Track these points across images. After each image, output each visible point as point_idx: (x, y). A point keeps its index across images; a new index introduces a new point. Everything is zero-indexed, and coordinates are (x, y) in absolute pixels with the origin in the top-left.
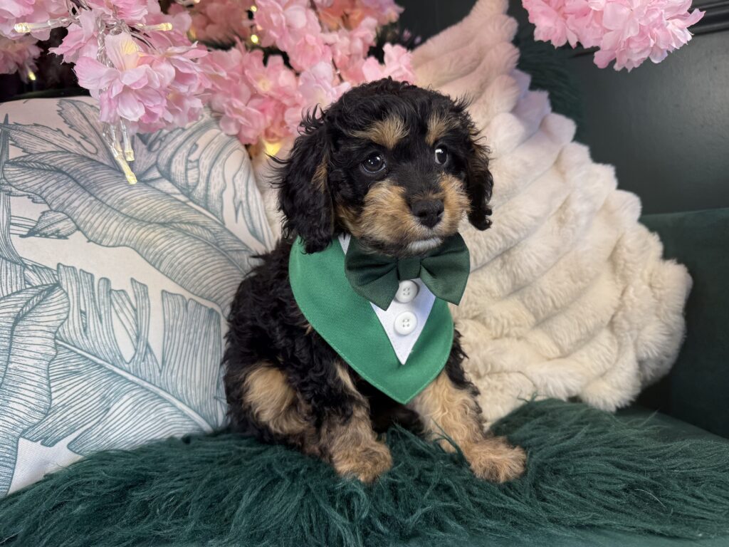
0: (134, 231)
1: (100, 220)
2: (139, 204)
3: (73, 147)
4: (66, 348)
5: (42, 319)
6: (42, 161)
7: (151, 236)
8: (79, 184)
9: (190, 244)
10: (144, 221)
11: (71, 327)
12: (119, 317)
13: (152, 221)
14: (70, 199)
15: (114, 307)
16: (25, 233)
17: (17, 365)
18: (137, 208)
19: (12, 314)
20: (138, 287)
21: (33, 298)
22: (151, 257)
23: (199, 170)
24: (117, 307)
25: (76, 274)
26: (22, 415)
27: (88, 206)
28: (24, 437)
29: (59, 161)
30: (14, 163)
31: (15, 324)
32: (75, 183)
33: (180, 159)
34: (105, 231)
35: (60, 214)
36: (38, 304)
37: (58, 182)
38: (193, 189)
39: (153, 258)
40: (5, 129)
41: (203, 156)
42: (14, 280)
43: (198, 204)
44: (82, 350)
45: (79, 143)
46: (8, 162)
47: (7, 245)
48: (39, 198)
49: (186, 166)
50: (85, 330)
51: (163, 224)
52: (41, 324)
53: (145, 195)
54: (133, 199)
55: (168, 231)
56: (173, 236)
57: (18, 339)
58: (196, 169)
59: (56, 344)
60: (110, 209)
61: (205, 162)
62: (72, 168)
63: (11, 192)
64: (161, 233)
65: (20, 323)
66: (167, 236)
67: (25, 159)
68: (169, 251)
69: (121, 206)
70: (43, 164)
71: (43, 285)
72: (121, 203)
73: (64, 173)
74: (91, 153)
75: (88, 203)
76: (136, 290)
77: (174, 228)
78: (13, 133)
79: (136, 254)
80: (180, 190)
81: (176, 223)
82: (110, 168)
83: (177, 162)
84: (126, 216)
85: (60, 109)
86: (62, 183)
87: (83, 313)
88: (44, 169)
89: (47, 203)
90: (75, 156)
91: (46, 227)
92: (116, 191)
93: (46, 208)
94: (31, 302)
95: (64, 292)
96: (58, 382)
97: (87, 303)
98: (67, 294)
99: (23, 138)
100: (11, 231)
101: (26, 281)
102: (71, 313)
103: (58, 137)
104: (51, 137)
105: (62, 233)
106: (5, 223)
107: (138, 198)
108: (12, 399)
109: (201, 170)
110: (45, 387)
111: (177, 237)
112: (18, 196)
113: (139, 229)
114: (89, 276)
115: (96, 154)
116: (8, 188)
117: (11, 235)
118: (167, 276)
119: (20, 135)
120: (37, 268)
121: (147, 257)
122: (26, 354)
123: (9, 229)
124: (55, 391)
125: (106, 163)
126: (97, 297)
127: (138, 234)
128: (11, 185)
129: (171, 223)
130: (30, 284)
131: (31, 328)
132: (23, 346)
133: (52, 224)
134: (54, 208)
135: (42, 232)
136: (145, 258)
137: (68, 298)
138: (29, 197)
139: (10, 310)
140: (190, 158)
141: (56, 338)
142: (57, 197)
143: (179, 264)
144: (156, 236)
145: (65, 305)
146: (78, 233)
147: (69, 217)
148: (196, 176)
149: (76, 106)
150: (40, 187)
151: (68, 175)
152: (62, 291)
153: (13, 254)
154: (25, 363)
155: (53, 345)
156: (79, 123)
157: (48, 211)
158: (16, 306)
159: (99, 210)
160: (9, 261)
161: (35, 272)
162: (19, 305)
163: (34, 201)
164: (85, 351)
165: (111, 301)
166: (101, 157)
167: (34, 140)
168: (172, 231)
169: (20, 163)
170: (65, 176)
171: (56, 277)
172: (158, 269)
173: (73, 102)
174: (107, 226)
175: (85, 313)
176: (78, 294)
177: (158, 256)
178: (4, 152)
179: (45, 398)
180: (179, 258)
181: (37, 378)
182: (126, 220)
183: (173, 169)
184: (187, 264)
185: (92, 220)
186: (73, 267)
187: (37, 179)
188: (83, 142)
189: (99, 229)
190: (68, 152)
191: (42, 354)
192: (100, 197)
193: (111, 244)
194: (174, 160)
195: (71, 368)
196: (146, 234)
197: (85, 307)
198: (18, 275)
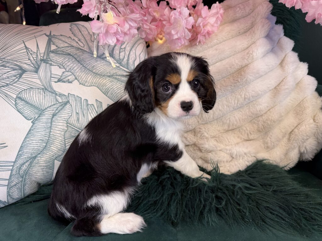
0: (98, 79)
1: (84, 75)
2: (100, 68)
3: (75, 44)
4: (71, 127)
5: (62, 116)
6: (63, 51)
7: (104, 82)
8: (77, 60)
9: (120, 84)
10: (101, 75)
11: (73, 119)
12: (91, 115)
13: (105, 75)
14: (73, 67)
15: (89, 111)
16: (56, 81)
17: (53, 133)
18: (99, 70)
19: (52, 114)
20: (99, 103)
21: (59, 107)
22: (104, 90)
23: (125, 52)
24: (90, 111)
25: (75, 97)
26: (55, 151)
27: (80, 69)
28: (56, 160)
29: (70, 50)
30: (53, 52)
31: (53, 117)
32: (75, 60)
33: (117, 48)
34: (86, 80)
35: (69, 73)
36: (61, 110)
37: (69, 59)
38: (122, 61)
39: (105, 91)
40: (49, 37)
41: (127, 46)
42: (52, 100)
43: (124, 67)
44: (77, 128)
45: (77, 42)
46: (51, 51)
47: (50, 86)
48: (62, 66)
49: (120, 51)
50: (78, 120)
51: (109, 76)
52: (62, 117)
53: (102, 64)
54: (98, 66)
55: (111, 79)
56: (113, 81)
57: (53, 123)
58: (124, 52)
59: (67, 125)
60: (88, 70)
61: (128, 48)
62: (74, 53)
63: (51, 64)
64: (109, 80)
65: (55, 117)
66: (111, 81)
67: (57, 50)
68: (111, 88)
69: (93, 69)
70: (64, 52)
71: (63, 102)
72: (93, 68)
73: (71, 55)
74: (81, 47)
75: (80, 68)
76: (97, 104)
77: (114, 78)
78: (53, 39)
79: (98, 89)
80: (117, 62)
81: (114, 76)
82: (89, 53)
83: (116, 49)
84: (94, 73)
85: (71, 28)
86: (70, 60)
87: (77, 113)
88: (64, 54)
89: (64, 68)
90: (75, 48)
91: (64, 78)
92: (91, 63)
93: (64, 70)
94: (58, 109)
95: (71, 105)
96: (68, 140)
97: (79, 109)
98: (72, 106)
99: (56, 41)
100: (52, 80)
101: (57, 100)
102: (73, 113)
103: (69, 40)
104: (67, 40)
105: (70, 80)
106: (49, 77)
107: (100, 65)
108: (52, 145)
109: (126, 52)
110: (64, 142)
111: (115, 82)
112: (54, 66)
113: (100, 79)
114: (80, 98)
115: (84, 47)
116: (50, 62)
117: (52, 82)
118: (110, 98)
119: (55, 40)
120: (61, 95)
121: (102, 91)
122: (57, 129)
123: (51, 79)
124: (67, 143)
125: (87, 51)
126: (83, 107)
127: (99, 81)
128: (51, 61)
129: (113, 75)
130: (58, 101)
131: (59, 119)
132: (55, 126)
133: (66, 77)
134: (67, 70)
135: (63, 80)
136: (101, 91)
137: (72, 108)
138: (58, 66)
139: (51, 112)
140: (121, 47)
141: (67, 123)
142: (68, 66)
143: (115, 93)
144: (106, 82)
145: (71, 110)
146: (76, 80)
147: (73, 74)
148: (124, 55)
149: (77, 27)
150: (62, 62)
151: (73, 56)
152: (70, 105)
153: (52, 89)
154: (56, 132)
155: (66, 126)
156: (78, 34)
157: (65, 72)
158: (53, 110)
159: (84, 71)
160: (51, 92)
161: (60, 97)
162: (54, 110)
163: (60, 68)
164: (78, 128)
165: (88, 108)
166: (86, 48)
167: (60, 42)
168: (113, 79)
169: (55, 52)
170: (72, 57)
171: (68, 99)
172: (107, 96)
173: (76, 24)
174: (87, 78)
175: (78, 113)
176: (76, 106)
177: (107, 90)
178: (49, 47)
179: (63, 146)
180: (115, 91)
181: (60, 138)
182: (95, 75)
183: (114, 53)
184: (118, 93)
185: (81, 75)
186: (74, 95)
187: (61, 58)
188: (79, 42)
189: (84, 79)
190: (73, 46)
191: (62, 129)
192: (84, 65)
193: (88, 85)
194: (115, 48)
195: (73, 135)
196: (102, 81)
197: (78, 111)
198: (54, 98)
